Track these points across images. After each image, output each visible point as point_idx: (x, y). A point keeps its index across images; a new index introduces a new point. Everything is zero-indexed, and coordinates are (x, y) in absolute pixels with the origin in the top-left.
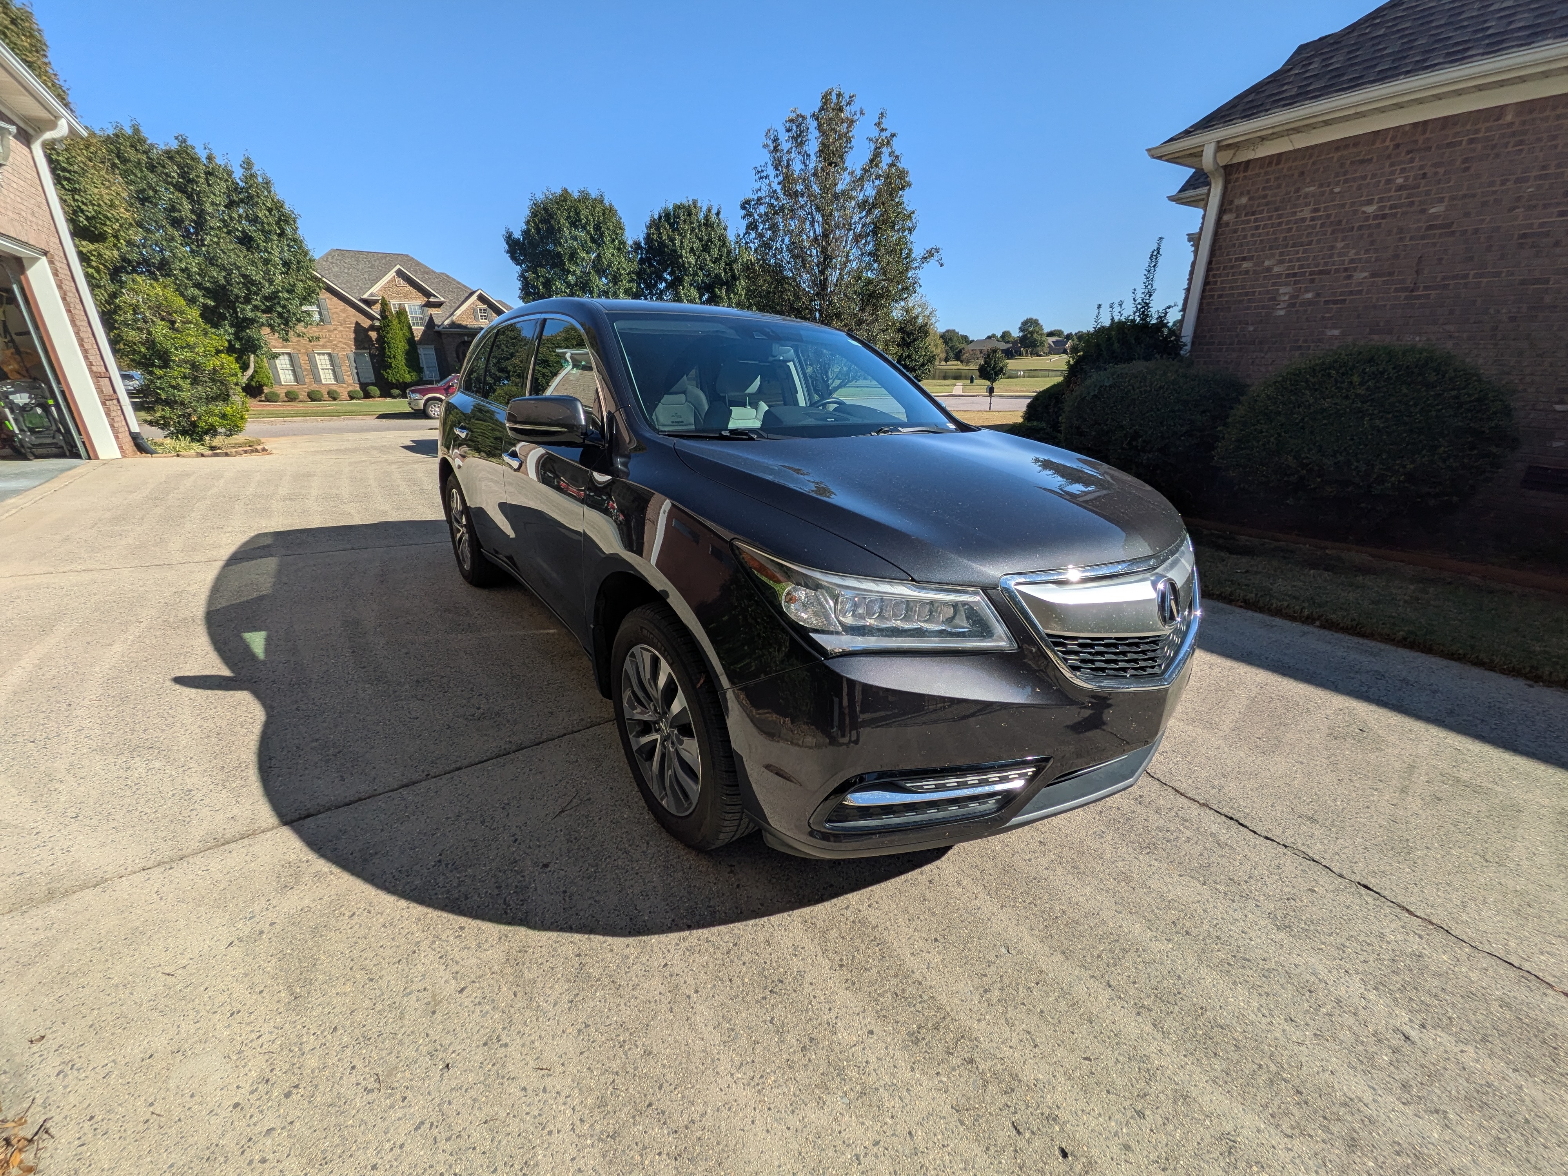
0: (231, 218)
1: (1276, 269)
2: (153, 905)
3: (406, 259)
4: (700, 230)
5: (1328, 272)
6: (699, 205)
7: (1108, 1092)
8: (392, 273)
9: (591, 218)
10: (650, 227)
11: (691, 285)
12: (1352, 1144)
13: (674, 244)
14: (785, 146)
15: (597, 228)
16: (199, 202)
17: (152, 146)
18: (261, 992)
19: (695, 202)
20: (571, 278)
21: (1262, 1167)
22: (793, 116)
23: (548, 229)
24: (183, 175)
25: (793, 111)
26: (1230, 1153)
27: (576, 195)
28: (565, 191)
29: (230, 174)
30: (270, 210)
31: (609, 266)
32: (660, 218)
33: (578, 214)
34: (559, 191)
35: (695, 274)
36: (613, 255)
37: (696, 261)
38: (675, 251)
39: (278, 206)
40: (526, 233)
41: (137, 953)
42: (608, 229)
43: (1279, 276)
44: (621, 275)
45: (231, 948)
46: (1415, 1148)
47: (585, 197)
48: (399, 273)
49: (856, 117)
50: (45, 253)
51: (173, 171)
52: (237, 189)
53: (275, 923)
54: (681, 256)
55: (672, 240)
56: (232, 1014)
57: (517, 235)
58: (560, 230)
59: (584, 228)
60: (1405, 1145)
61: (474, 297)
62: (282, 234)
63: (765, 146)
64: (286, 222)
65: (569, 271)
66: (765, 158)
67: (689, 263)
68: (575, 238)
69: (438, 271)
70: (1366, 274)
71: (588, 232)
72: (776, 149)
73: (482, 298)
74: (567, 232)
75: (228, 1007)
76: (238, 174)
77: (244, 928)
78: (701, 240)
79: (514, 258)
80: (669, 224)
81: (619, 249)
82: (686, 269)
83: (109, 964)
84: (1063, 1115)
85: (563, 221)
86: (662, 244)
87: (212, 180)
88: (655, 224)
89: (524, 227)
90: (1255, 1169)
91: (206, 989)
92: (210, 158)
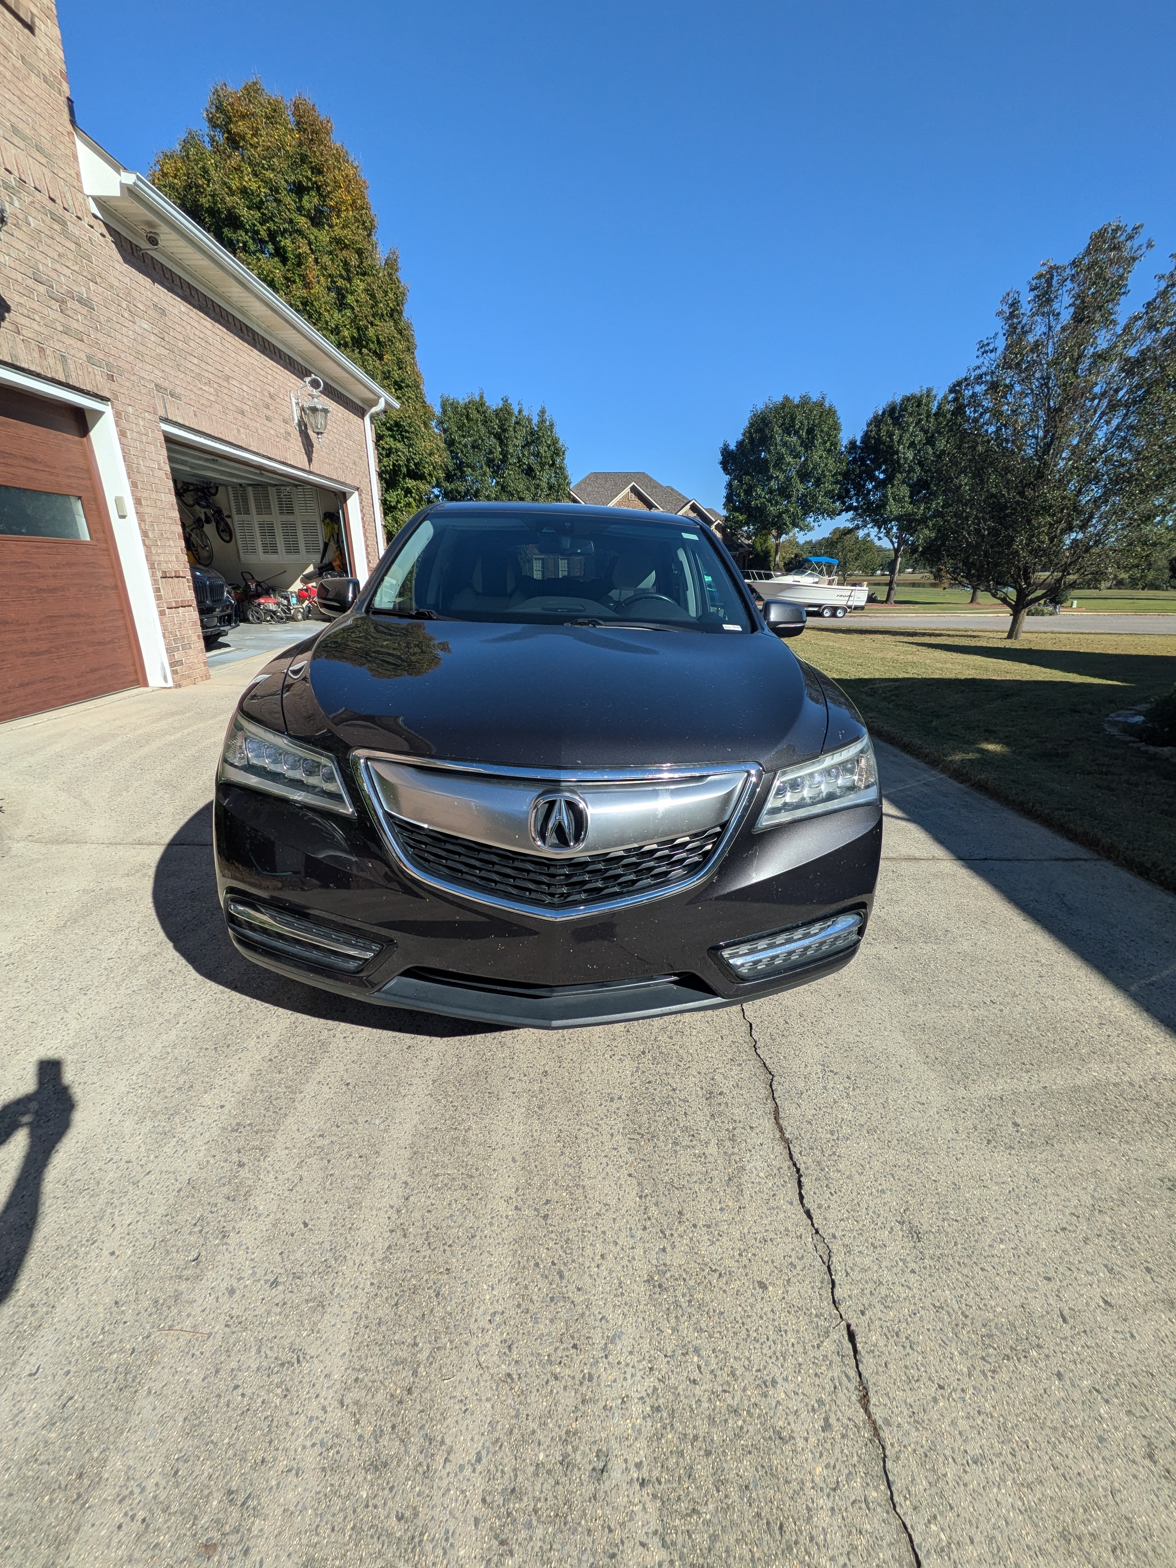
0: (524, 455)
3: (642, 477)
4: (927, 421)
6: (934, 393)
7: (281, 1254)
8: (628, 489)
9: (806, 422)
10: (869, 425)
11: (903, 482)
12: (377, 1466)
13: (892, 440)
14: (1026, 308)
15: (810, 431)
16: (506, 445)
17: (488, 407)
19: (929, 391)
20: (773, 484)
21: (286, 1396)
22: (1043, 270)
23: (760, 438)
24: (501, 427)
25: (1044, 264)
26: (283, 1365)
27: (796, 401)
28: (787, 398)
29: (530, 421)
30: (549, 446)
31: (814, 468)
32: (884, 413)
33: (793, 419)
34: (780, 399)
35: (911, 470)
36: (821, 457)
37: (915, 455)
38: (891, 447)
39: (555, 442)
40: (740, 444)
42: (822, 431)
44: (825, 476)
46: (422, 1534)
47: (805, 400)
48: (634, 490)
49: (1140, 252)
50: (358, 489)
51: (495, 425)
52: (532, 434)
54: (897, 452)
55: (890, 435)
57: (733, 447)
58: (772, 437)
59: (796, 433)
60: (419, 1522)
61: (688, 506)
62: (553, 464)
63: (999, 313)
64: (558, 455)
65: (772, 477)
66: (999, 326)
67: (906, 459)
68: (785, 444)
69: (664, 485)
71: (800, 437)
72: (1012, 315)
73: (694, 508)
74: (778, 439)
76: (535, 420)
78: (926, 432)
79: (725, 469)
80: (892, 418)
81: (829, 451)
82: (900, 466)
84: (233, 1239)
85: (776, 428)
86: (879, 441)
87: (518, 427)
88: (877, 421)
89: (741, 437)
90: (279, 1391)
92: (520, 412)
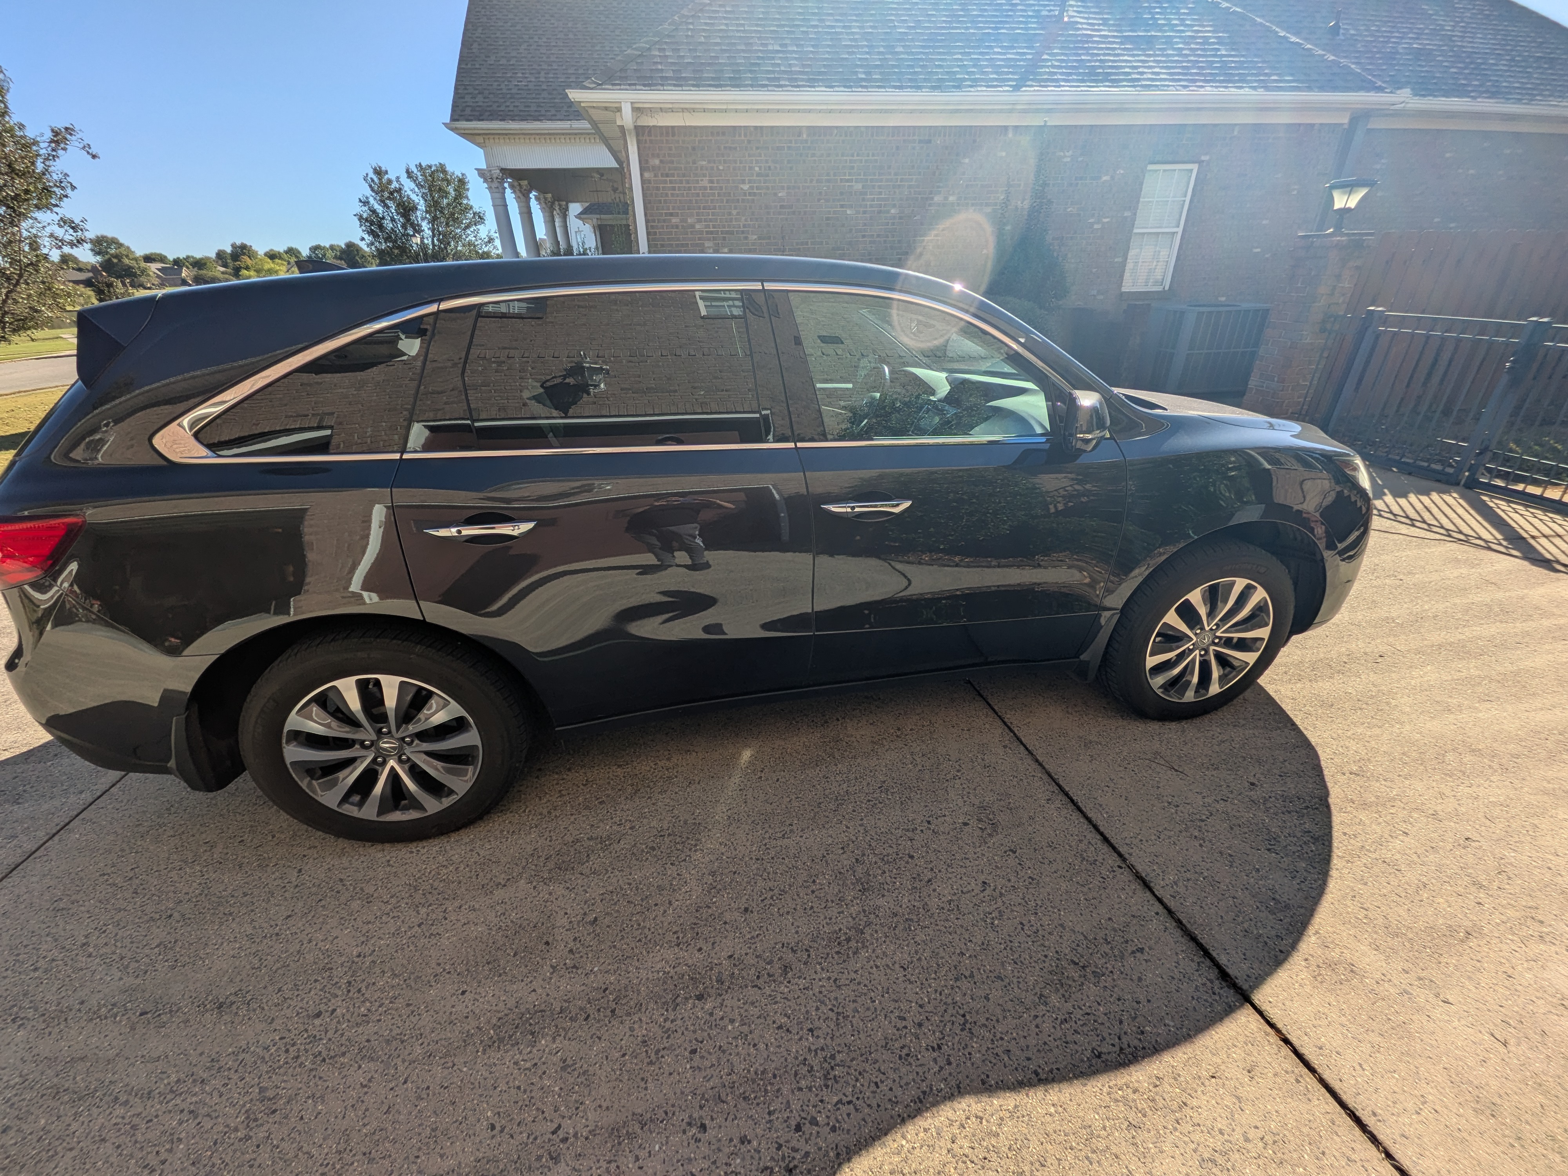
1: (698, 226)
2: (1438, 1108)
5: (732, 233)
18: (1479, 961)
41: (1502, 1092)
43: (701, 232)
45: (1451, 1000)
53: (1404, 970)
56: (1510, 977)
70: (756, 237)
75: (1506, 981)
77: (1422, 996)
83: (1528, 1117)
91: (1501, 1006)
